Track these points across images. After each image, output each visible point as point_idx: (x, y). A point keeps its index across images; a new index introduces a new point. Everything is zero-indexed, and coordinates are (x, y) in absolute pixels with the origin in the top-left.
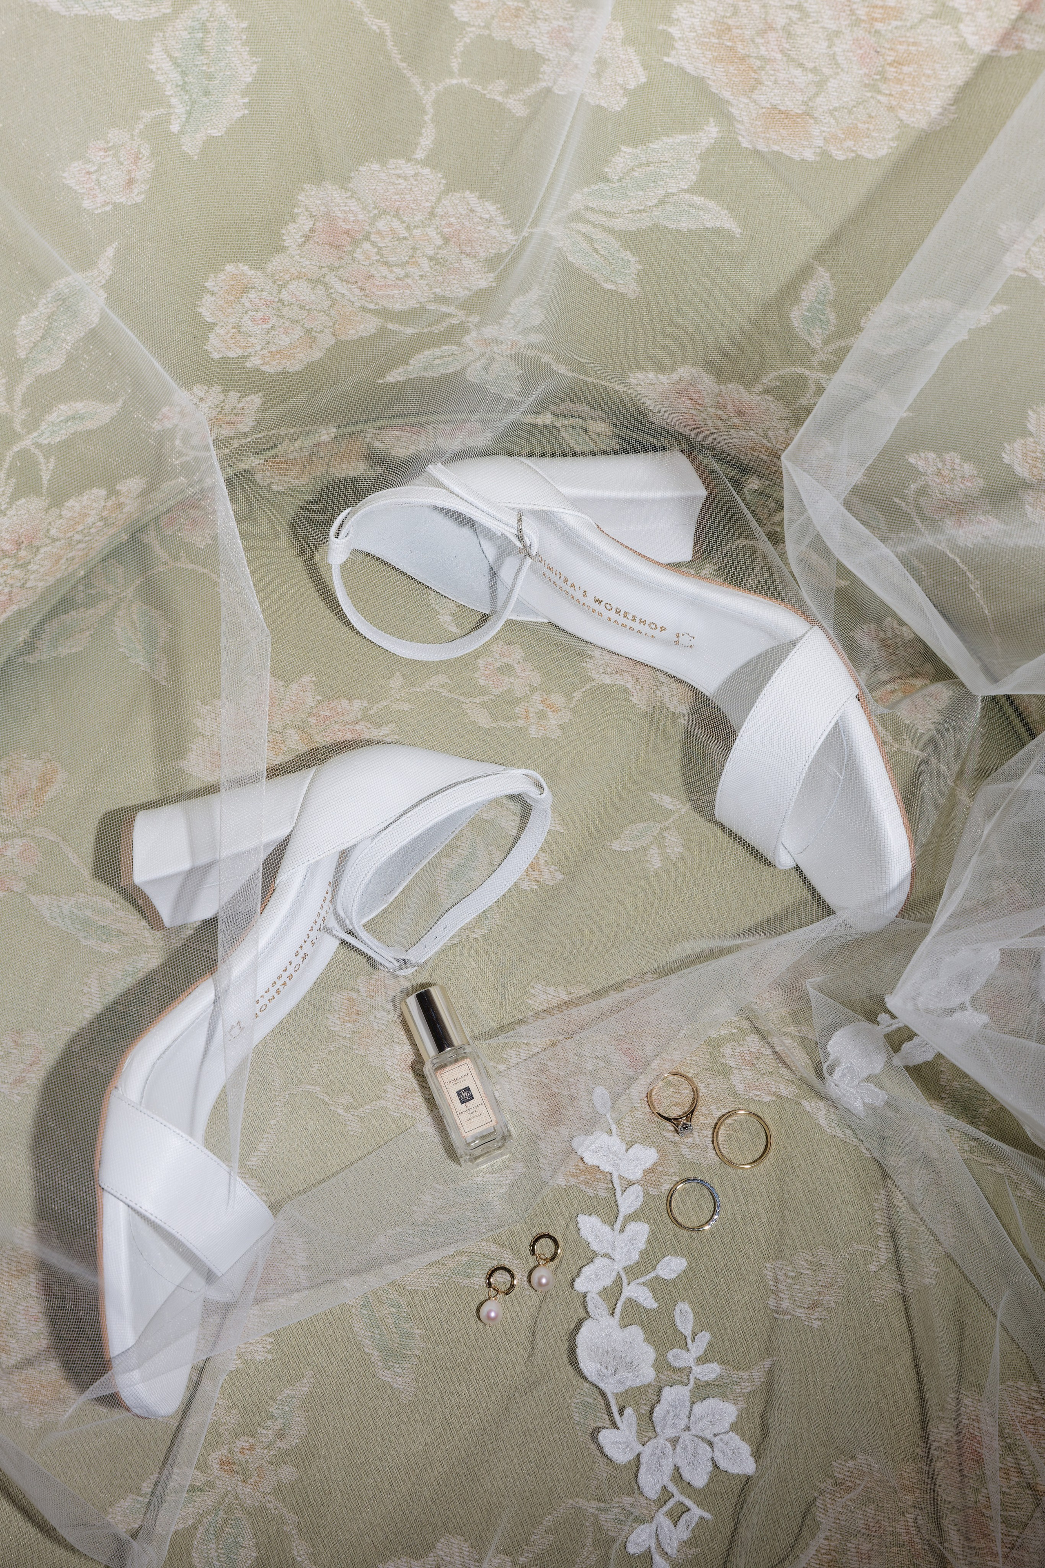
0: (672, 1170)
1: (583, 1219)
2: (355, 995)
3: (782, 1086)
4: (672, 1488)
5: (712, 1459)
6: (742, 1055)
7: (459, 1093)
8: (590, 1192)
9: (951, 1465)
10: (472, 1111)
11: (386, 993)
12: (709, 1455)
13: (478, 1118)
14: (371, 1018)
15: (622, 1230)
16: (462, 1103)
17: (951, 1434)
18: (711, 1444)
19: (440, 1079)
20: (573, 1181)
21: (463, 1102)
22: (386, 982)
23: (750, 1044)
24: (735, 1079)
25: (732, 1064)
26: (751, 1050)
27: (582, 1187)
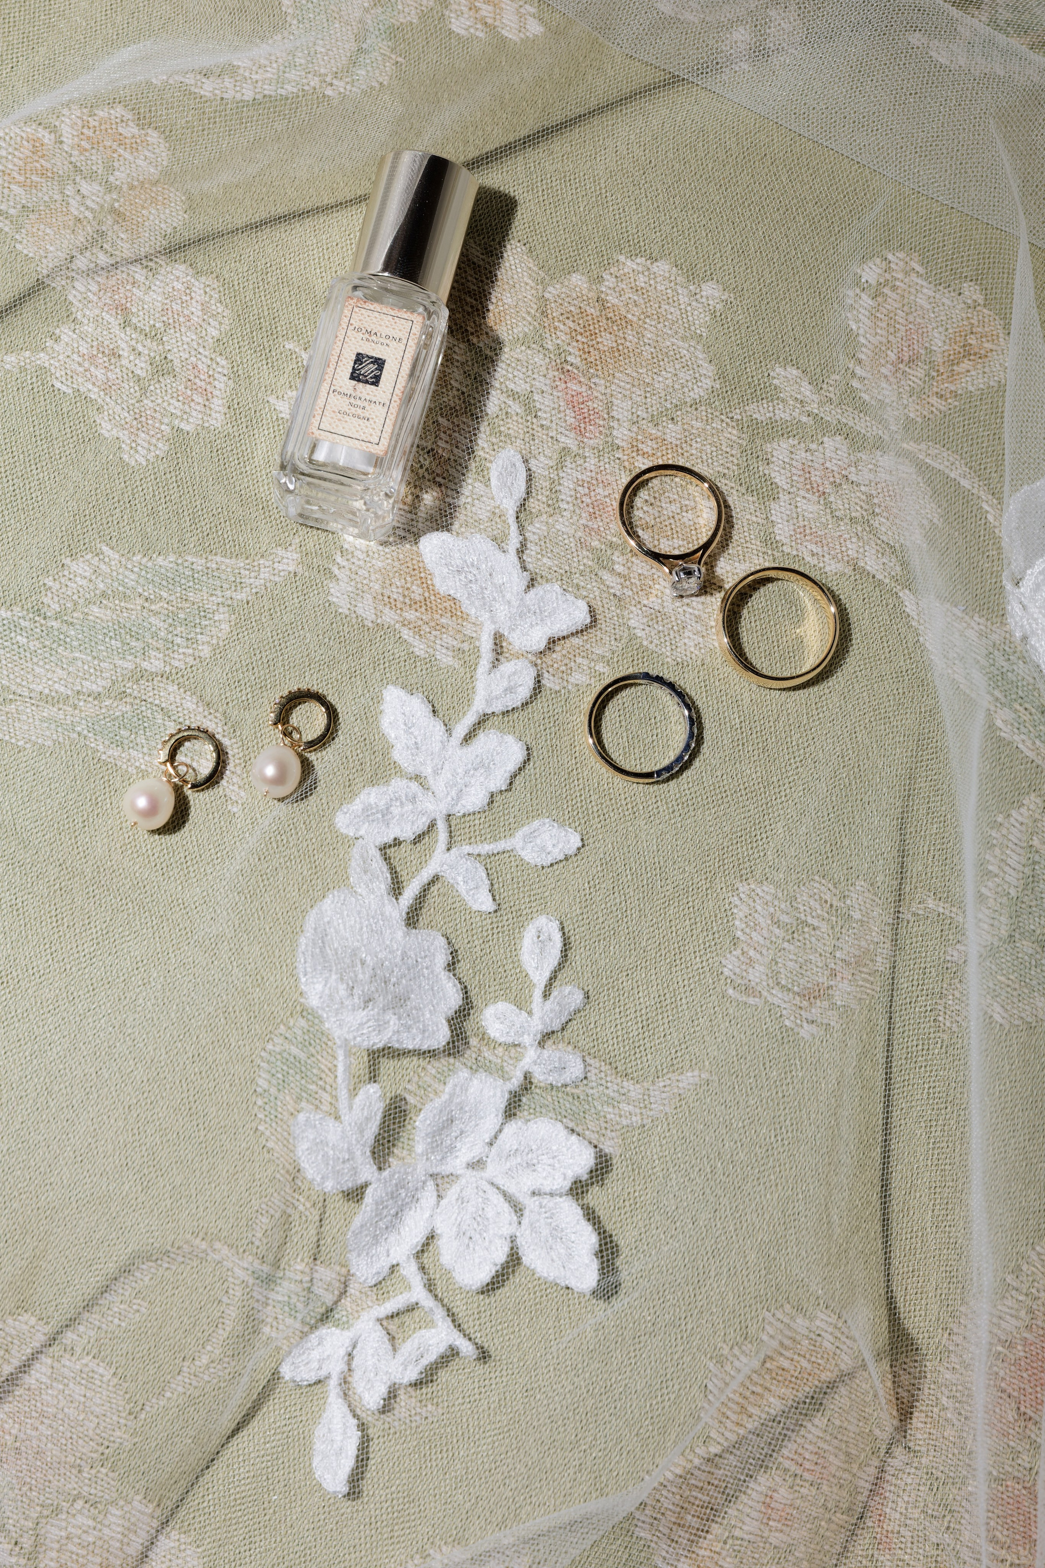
0: (599, 651)
1: (393, 696)
2: (47, 138)
3: (871, 551)
4: (410, 1270)
5: (513, 1239)
6: (806, 470)
7: (359, 358)
8: (419, 648)
9: (1003, 1385)
10: (359, 402)
11: (115, 151)
12: (507, 1231)
13: (361, 422)
14: (70, 190)
15: (468, 738)
16: (352, 377)
17: (1019, 1324)
18: (518, 1209)
19: (347, 312)
20: (389, 617)
21: (355, 376)
22: (120, 130)
23: (828, 454)
24: (779, 510)
25: (780, 480)
26: (828, 465)
27: (406, 634)
